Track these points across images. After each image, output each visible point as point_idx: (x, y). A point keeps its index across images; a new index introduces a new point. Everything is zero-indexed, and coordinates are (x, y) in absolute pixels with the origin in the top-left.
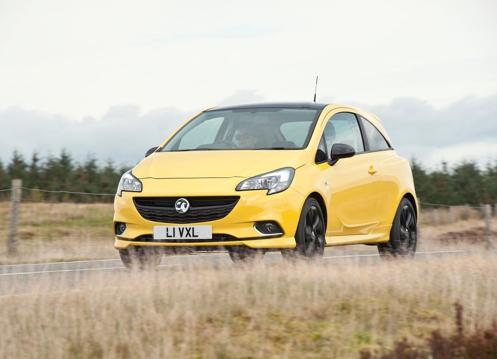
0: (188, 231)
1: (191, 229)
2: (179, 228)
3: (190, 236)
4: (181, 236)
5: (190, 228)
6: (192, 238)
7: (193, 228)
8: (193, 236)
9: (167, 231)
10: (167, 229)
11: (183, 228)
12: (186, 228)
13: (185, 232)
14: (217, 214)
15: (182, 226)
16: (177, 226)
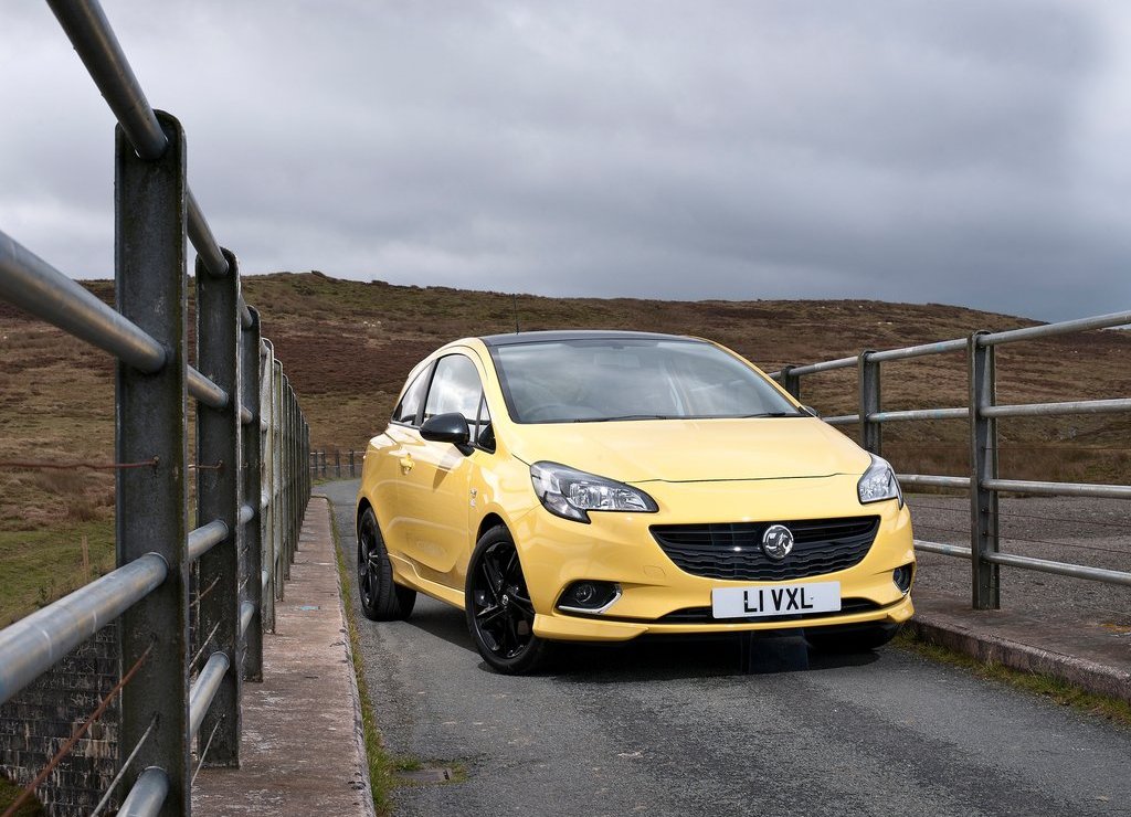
0: (792, 597)
1: (799, 592)
2: (773, 591)
3: (797, 608)
4: (778, 608)
5: (796, 590)
6: (801, 611)
7: (802, 589)
8: (804, 606)
9: (746, 598)
10: (746, 593)
11: (781, 591)
12: (788, 591)
13: (786, 599)
14: (847, 556)
15: (778, 585)
16: (768, 586)
